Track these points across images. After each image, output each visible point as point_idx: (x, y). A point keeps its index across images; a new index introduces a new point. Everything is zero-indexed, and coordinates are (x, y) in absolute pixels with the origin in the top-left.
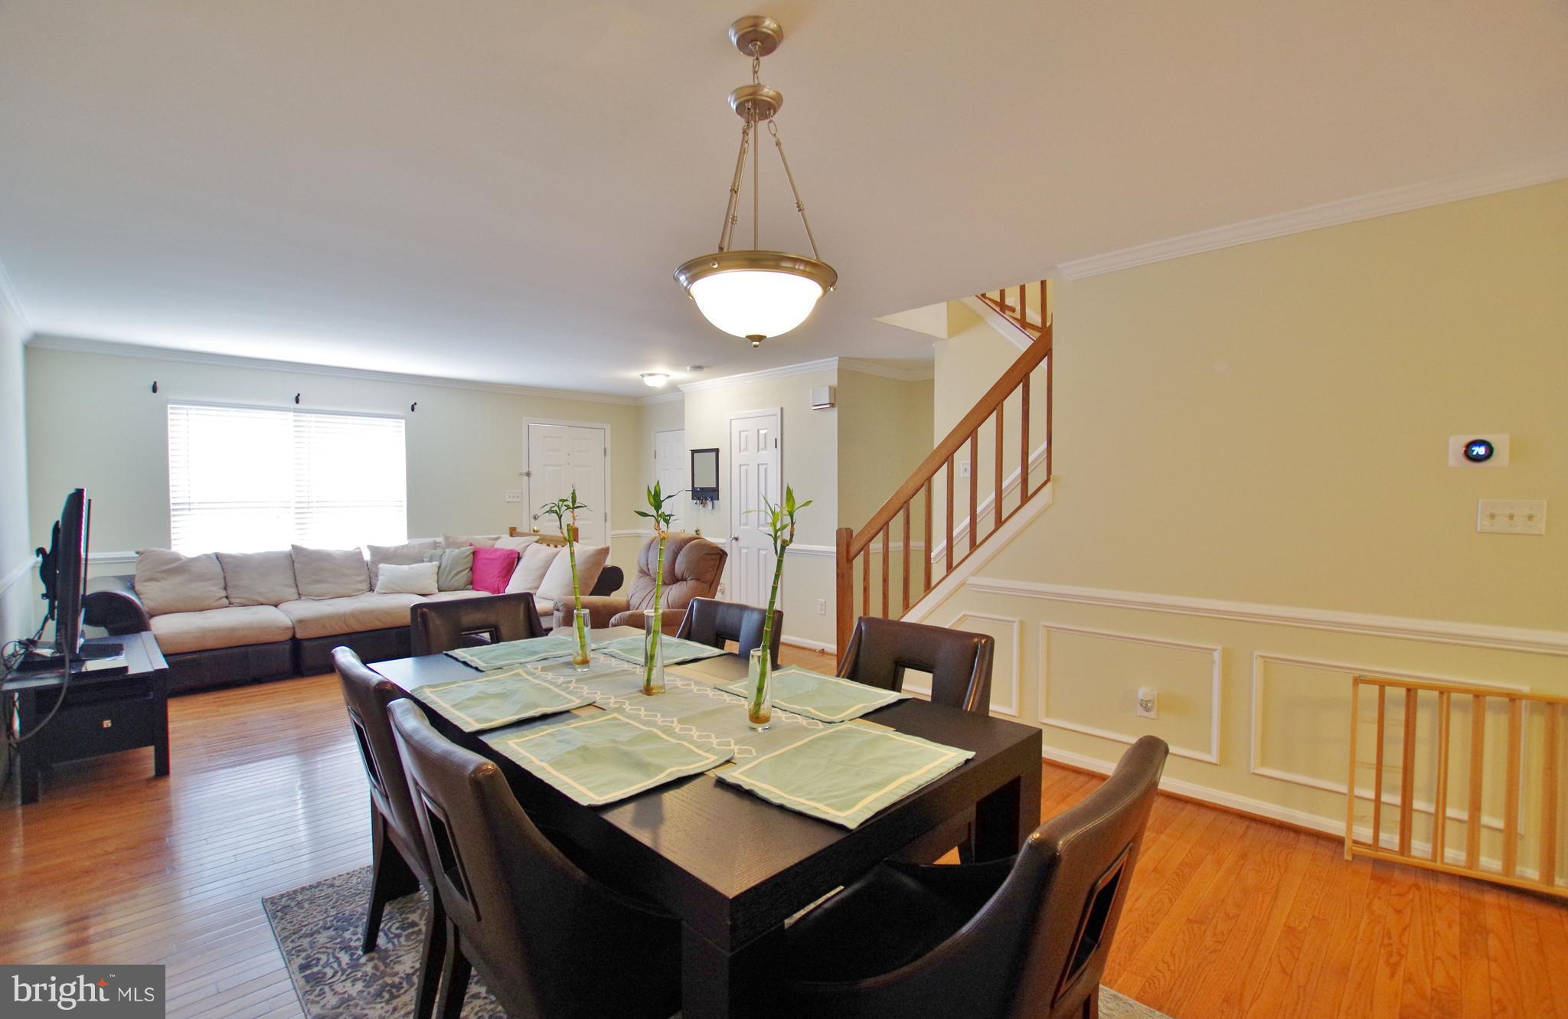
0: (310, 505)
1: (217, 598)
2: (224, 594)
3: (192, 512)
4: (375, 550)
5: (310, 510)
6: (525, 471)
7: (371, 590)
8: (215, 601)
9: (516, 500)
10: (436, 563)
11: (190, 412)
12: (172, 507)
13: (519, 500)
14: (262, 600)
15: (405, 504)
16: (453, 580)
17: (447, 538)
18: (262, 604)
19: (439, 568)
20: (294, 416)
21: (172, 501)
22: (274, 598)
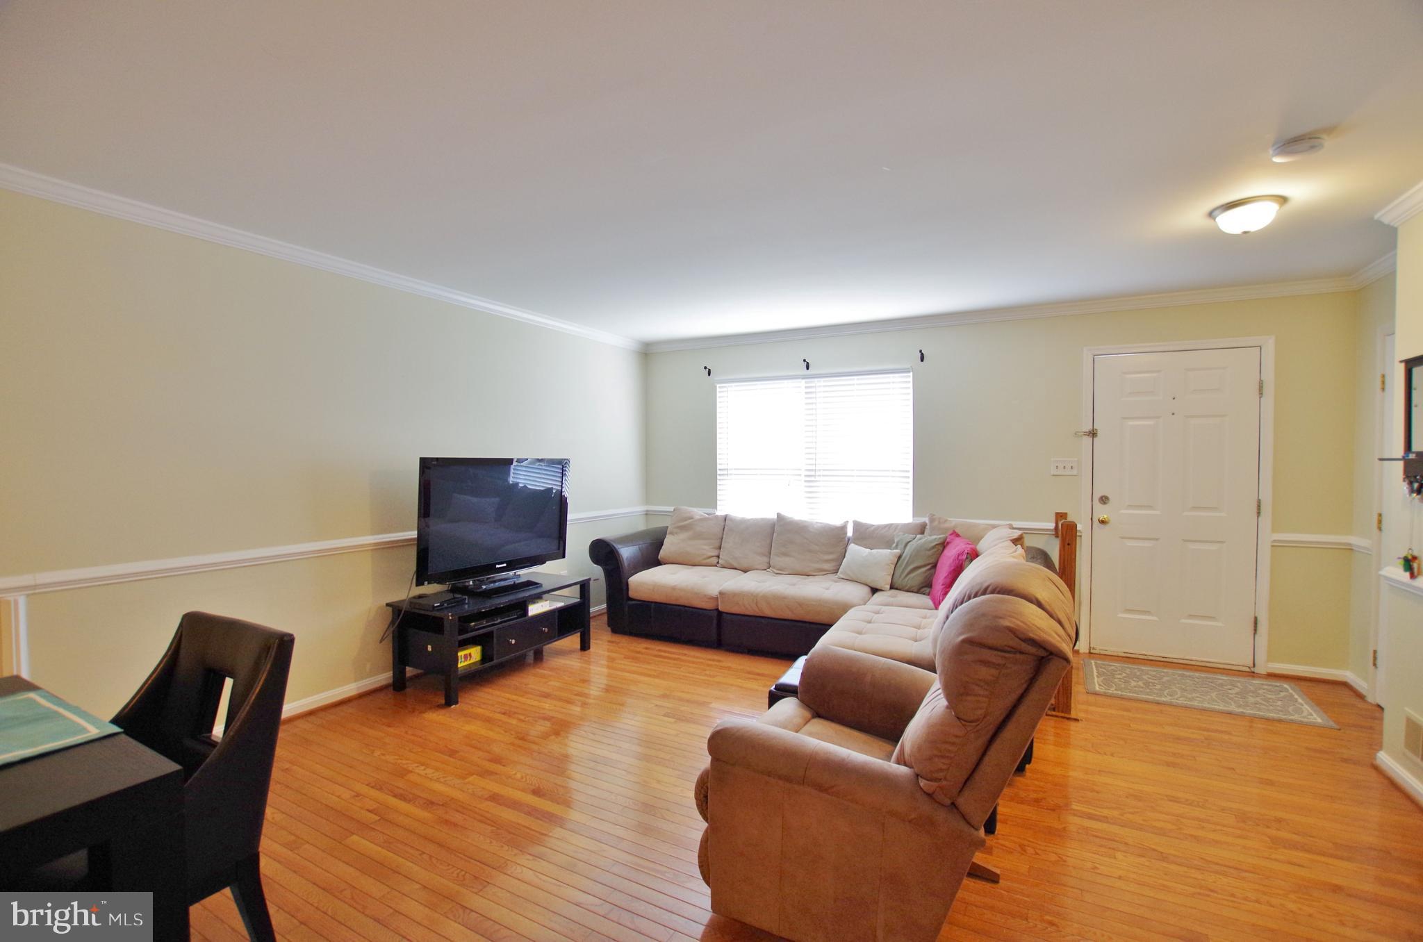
0: (818, 473)
1: (705, 556)
2: (715, 553)
3: (730, 477)
4: (858, 526)
5: (817, 479)
6: (1088, 428)
7: (836, 572)
8: (705, 559)
9: (1068, 472)
10: (898, 551)
11: (729, 389)
12: (719, 472)
13: (1075, 472)
14: (736, 565)
15: (911, 474)
16: (907, 578)
17: (932, 520)
18: (736, 569)
19: (900, 557)
20: (806, 382)
21: (719, 467)
22: (745, 565)
